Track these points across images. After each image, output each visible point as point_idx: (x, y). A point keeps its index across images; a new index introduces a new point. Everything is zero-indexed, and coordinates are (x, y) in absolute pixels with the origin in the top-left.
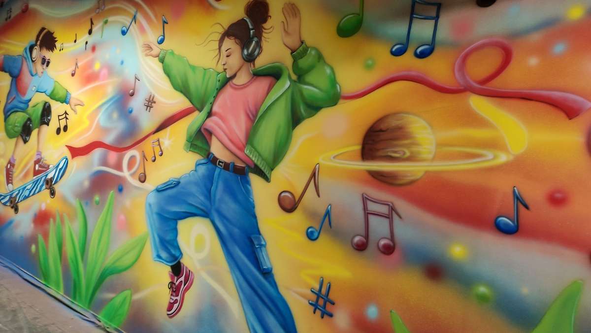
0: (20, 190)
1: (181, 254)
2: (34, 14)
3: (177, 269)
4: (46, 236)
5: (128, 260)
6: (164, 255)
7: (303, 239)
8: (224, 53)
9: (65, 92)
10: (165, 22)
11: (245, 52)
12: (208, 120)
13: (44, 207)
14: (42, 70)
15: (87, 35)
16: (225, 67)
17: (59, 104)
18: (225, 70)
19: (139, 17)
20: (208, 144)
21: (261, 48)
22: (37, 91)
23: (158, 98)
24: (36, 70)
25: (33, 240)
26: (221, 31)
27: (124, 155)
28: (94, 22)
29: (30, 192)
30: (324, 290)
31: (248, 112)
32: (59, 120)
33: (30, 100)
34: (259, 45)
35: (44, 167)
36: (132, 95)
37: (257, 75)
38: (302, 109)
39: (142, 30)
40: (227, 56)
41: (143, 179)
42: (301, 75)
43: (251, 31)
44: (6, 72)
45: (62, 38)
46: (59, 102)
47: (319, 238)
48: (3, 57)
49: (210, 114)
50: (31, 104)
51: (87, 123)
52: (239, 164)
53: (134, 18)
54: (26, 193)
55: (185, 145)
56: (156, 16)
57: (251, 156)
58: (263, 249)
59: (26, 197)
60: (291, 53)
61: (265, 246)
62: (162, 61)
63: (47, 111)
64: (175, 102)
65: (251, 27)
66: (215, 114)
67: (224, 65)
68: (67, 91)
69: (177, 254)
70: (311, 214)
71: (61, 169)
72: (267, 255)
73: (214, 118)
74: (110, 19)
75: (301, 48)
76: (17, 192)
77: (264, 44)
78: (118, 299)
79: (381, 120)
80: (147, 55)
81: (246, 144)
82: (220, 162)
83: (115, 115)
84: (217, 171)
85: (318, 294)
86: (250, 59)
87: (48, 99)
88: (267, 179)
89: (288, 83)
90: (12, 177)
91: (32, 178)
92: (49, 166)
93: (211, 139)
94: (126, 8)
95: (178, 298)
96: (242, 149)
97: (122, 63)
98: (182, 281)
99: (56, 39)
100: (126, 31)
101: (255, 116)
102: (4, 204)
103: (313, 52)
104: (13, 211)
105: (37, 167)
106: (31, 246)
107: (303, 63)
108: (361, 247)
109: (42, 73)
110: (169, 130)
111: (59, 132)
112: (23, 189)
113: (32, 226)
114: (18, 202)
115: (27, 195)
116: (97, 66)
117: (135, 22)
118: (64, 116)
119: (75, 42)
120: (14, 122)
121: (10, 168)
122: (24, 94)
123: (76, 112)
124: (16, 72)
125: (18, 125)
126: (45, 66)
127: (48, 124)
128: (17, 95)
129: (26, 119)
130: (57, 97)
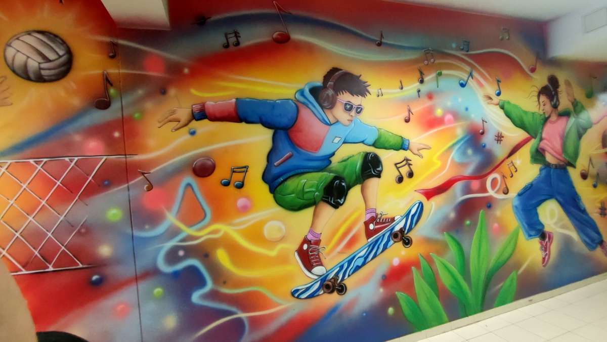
1: (543, 226)
3: (544, 236)
4: (409, 288)
5: (509, 251)
6: (533, 233)
8: (542, 104)
9: (399, 139)
11: (552, 103)
12: (541, 143)
13: (396, 262)
14: (349, 118)
15: (418, 84)
17: (392, 152)
18: (544, 113)
19: (475, 74)
20: (543, 156)
22: (345, 142)
24: (335, 118)
27: (486, 180)
28: (424, 72)
29: (366, 258)
30: (603, 206)
32: (398, 168)
33: (333, 154)
35: (384, 223)
36: (483, 133)
37: (560, 115)
38: (581, 130)
39: (481, 85)
40: (544, 105)
41: (506, 192)
43: (553, 92)
44: (248, 122)
46: (392, 151)
47: (597, 186)
48: (234, 100)
49: (541, 139)
50: (334, 160)
52: (562, 163)
53: (471, 75)
55: (530, 161)
57: (566, 157)
58: (580, 201)
59: (358, 268)
60: (572, 104)
61: (581, 199)
62: (502, 108)
63: (371, 162)
65: (551, 90)
66: (544, 139)
67: (543, 110)
68: (402, 138)
69: (539, 227)
70: (592, 177)
71: (413, 216)
72: (582, 203)
73: (544, 141)
75: (575, 102)
76: (338, 269)
79: (605, 131)
80: (488, 103)
81: (562, 152)
82: (552, 165)
83: (470, 152)
84: (552, 170)
85: (601, 209)
86: (555, 107)
88: (574, 167)
89: (574, 119)
90: (319, 258)
92: (393, 220)
93: (545, 154)
97: (467, 109)
98: (547, 241)
99: (368, 84)
100: (464, 83)
102: (312, 296)
105: (372, 226)
109: (351, 120)
110: (518, 153)
111: (400, 180)
112: (350, 262)
113: (381, 290)
114: (343, 279)
115: (360, 265)
116: (439, 112)
117: (472, 78)
118: (404, 163)
119: (402, 88)
120: (300, 187)
121: (308, 248)
122: (317, 149)
123: (421, 156)
124: (284, 121)
125: (313, 189)
126: (353, 113)
127: (379, 175)
128: (298, 152)
129: (329, 180)
130: (386, 145)
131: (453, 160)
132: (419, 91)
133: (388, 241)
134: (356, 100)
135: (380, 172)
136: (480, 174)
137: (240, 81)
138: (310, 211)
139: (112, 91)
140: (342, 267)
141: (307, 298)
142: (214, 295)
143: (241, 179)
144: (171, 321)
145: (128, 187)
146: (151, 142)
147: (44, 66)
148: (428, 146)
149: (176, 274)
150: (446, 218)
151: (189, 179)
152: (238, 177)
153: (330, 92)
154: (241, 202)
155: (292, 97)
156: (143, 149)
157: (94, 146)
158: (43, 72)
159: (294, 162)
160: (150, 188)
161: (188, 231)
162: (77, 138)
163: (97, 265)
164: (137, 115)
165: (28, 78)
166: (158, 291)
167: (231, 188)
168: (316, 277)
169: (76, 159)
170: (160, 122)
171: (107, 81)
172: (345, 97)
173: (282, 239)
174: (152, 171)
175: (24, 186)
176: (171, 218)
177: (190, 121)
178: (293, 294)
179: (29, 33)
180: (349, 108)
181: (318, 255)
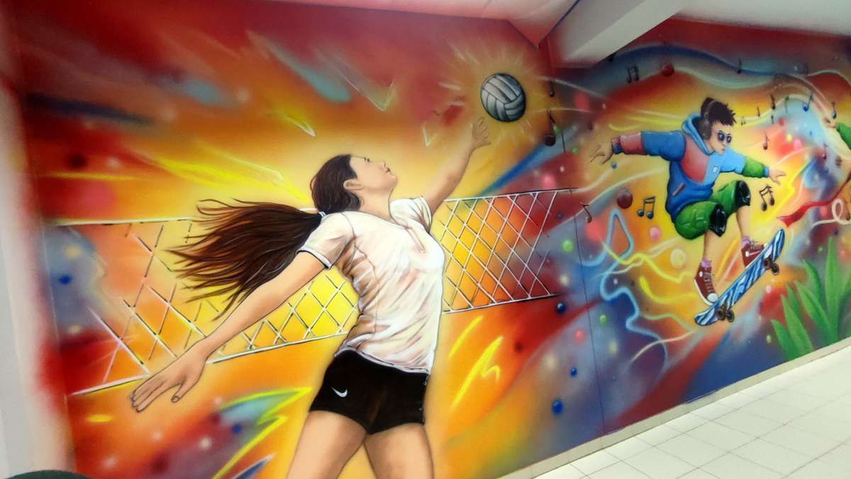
2: (688, 80)
4: (780, 316)
9: (760, 167)
10: (834, 103)
13: (768, 289)
14: (722, 147)
19: (815, 97)
22: (721, 172)
23: (843, 157)
25: (767, 329)
27: (831, 206)
28: (776, 97)
29: (746, 285)
32: (762, 195)
33: (713, 184)
35: (756, 250)
36: (825, 158)
39: (819, 107)
41: (848, 218)
44: (652, 155)
45: (740, 112)
46: (756, 178)
48: (639, 134)
53: (810, 98)
54: (740, 289)
59: (741, 295)
63: (742, 190)
68: (763, 165)
71: (778, 243)
74: (792, 96)
76: (726, 296)
80: (827, 126)
83: (817, 177)
90: (712, 285)
92: (762, 247)
94: (803, 89)
97: (811, 133)
99: (733, 112)
100: (807, 107)
102: (709, 323)
105: (747, 254)
106: (765, 338)
109: (723, 150)
111: (765, 207)
112: (734, 288)
113: (760, 318)
114: (731, 307)
115: (742, 292)
116: (789, 138)
117: (813, 101)
118: (766, 190)
119: (759, 115)
120: (692, 217)
121: (704, 275)
122: (702, 178)
123: (779, 183)
124: (676, 153)
125: (702, 218)
126: (725, 142)
127: (748, 204)
128: (688, 182)
129: (713, 208)
130: (752, 173)
131: (803, 186)
132: (772, 117)
133: (760, 269)
134: (726, 129)
135: (749, 199)
136: (826, 201)
137: (643, 115)
138: (701, 239)
139: (555, 128)
140: (729, 294)
141: (707, 324)
142: (641, 322)
143: (651, 210)
144: (613, 347)
145: (575, 219)
146: (587, 176)
147: (508, 106)
148: (783, 172)
149: (614, 302)
150: (803, 245)
151: (616, 210)
152: (648, 207)
153: (707, 123)
154: (653, 231)
155: (679, 129)
156: (581, 183)
157: (548, 181)
158: (508, 113)
159: (687, 192)
160: (590, 220)
161: (619, 260)
162: (536, 173)
163: (560, 293)
164: (574, 150)
165: (498, 119)
166: (603, 317)
167: (645, 218)
168: (711, 304)
169: (537, 193)
170: (591, 156)
171: (551, 118)
172: (718, 127)
173: (684, 267)
174: (590, 203)
175: (506, 220)
176: (607, 249)
177: (611, 155)
178: (696, 320)
179: (495, 76)
180: (722, 137)
181: (711, 282)
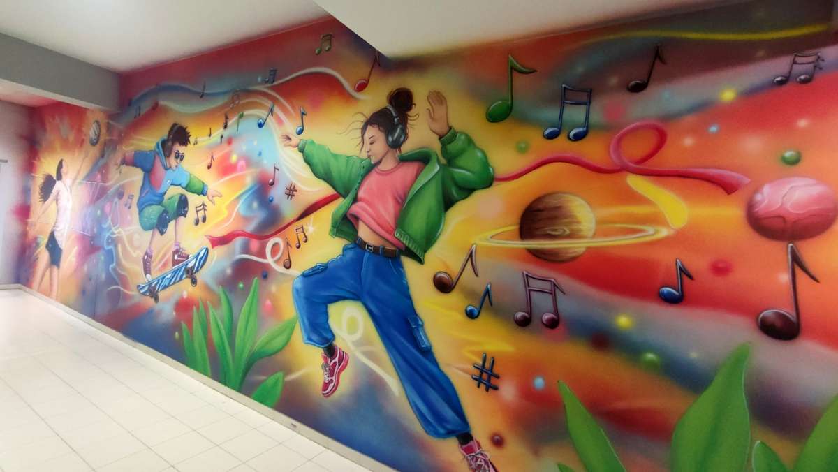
0: (158, 280)
1: (334, 336)
2: (165, 111)
3: (330, 351)
4: (190, 323)
5: (277, 343)
6: (315, 337)
7: (461, 317)
8: (367, 141)
9: (201, 184)
10: (303, 114)
11: (390, 139)
12: (353, 206)
13: (185, 295)
14: (176, 164)
15: (222, 129)
16: (369, 154)
17: (196, 195)
18: (369, 157)
19: (277, 110)
20: (356, 230)
21: (406, 134)
22: (172, 184)
23: (299, 186)
24: (170, 164)
25: (176, 326)
26: (363, 119)
27: (266, 243)
28: (229, 117)
29: (170, 281)
30: (487, 365)
31: (397, 197)
32: (197, 211)
33: (165, 193)
34: (404, 131)
35: (183, 257)
36: (272, 184)
37: (404, 160)
38: (454, 191)
39: (280, 122)
40: (371, 144)
41: (288, 266)
42: (451, 160)
43: (396, 120)
44: (137, 167)
45: (195, 133)
47: (480, 317)
48: (133, 152)
49: (355, 200)
50: (166, 197)
51: (226, 213)
52: (389, 247)
53: (271, 111)
54: (166, 282)
55: (331, 231)
56: (293, 107)
57: (402, 239)
58: (420, 329)
59: (166, 287)
60: (440, 138)
61: (422, 326)
62: (302, 151)
63: (183, 202)
64: (317, 189)
65: (394, 115)
66: (361, 200)
67: (368, 152)
68: (203, 183)
69: (329, 336)
70: (469, 294)
71: (201, 259)
72: (425, 334)
73: (359, 204)
74: (246, 113)
75: (449, 134)
76: (156, 282)
77: (410, 131)
78: (271, 380)
79: (539, 200)
80: (285, 146)
81: (396, 227)
82: (368, 246)
83: (255, 205)
84: (366, 256)
85: (482, 369)
86: (396, 145)
87: (184, 192)
88: (421, 261)
89: (437, 168)
90: (150, 268)
91: (170, 268)
92: (188, 256)
93: (358, 224)
94: (263, 102)
95: (333, 378)
96: (391, 233)
97: (260, 154)
98: (336, 362)
99: (189, 134)
100: (262, 123)
101: (403, 200)
102: (144, 294)
103: (463, 137)
104: (152, 301)
105: (176, 257)
106: (175, 333)
107: (452, 147)
108: (524, 323)
109: (176, 166)
110: (312, 216)
111: (197, 223)
112: (162, 280)
114: (157, 291)
115: (167, 284)
116: (234, 158)
117: (272, 115)
118: (202, 207)
119: (210, 135)
120: (149, 215)
121: (147, 259)
122: (159, 187)
123: (213, 203)
124: (148, 166)
125: (154, 217)
126: (179, 160)
127: (185, 216)
128: (151, 189)
130: (193, 189)
131: (238, 212)
132: (222, 137)
133: (183, 274)
134: (181, 149)
135: (187, 212)
139: (105, 149)
142: (115, 270)
147: (95, 138)
148: (220, 193)
149: (108, 251)
151: (116, 199)
153: (170, 144)
154: (129, 217)
157: (99, 177)
158: (95, 141)
161: (113, 229)
163: (93, 236)
165: (92, 145)
168: (147, 282)
169: (96, 183)
172: (177, 147)
174: (108, 192)
176: (110, 220)
177: (120, 165)
178: (138, 287)
179: (94, 123)
180: (177, 155)
181: (150, 266)
